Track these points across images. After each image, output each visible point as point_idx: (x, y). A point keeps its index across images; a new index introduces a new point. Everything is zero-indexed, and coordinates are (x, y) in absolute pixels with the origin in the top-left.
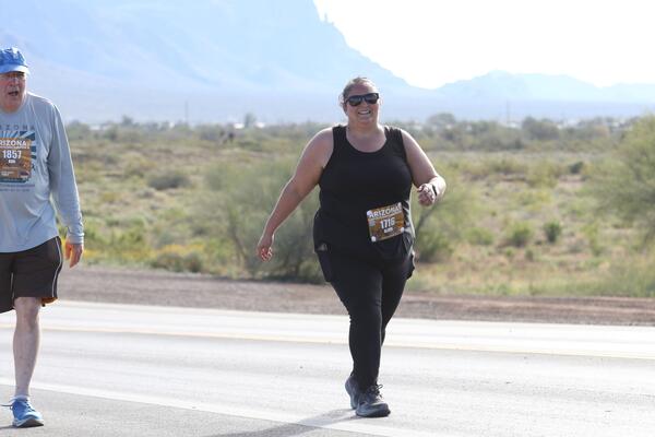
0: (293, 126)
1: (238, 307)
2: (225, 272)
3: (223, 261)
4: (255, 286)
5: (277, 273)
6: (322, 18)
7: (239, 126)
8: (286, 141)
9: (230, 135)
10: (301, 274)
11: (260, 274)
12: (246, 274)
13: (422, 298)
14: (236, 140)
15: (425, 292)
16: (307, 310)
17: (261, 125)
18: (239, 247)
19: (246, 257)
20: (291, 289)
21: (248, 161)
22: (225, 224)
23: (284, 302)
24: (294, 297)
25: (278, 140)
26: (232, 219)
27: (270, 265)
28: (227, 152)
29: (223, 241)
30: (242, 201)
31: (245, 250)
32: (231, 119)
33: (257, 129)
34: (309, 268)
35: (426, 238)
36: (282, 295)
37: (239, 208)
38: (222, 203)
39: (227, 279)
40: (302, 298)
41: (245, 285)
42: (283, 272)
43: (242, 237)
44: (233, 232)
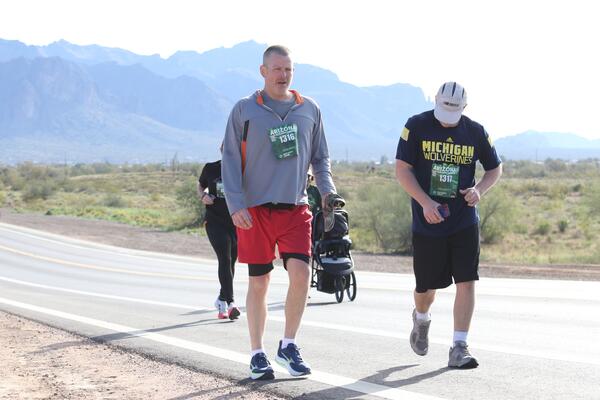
1: (377, 270)
2: (369, 249)
3: (368, 243)
4: (386, 258)
5: (400, 250)
6: (427, 99)
7: (378, 163)
9: (372, 168)
11: (389, 251)
12: (382, 251)
14: (376, 172)
17: (390, 163)
18: (377, 234)
19: (381, 241)
21: (382, 184)
22: (369, 221)
23: (403, 267)
26: (374, 218)
27: (396, 246)
28: (371, 178)
29: (368, 231)
30: (378, 207)
32: (373, 159)
33: (389, 165)
35: (488, 229)
36: (402, 263)
37: (377, 211)
38: (367, 208)
39: (371, 254)
41: (380, 257)
42: (403, 250)
43: (379, 229)
44: (373, 226)
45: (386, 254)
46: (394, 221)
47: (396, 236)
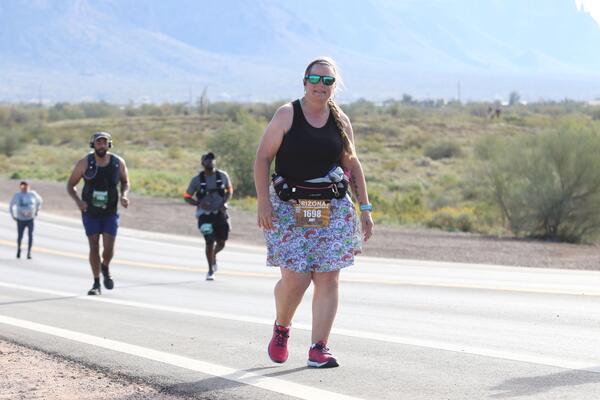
0: (553, 103)
1: (503, 263)
2: (492, 232)
3: (490, 222)
4: (518, 244)
5: (537, 233)
6: (579, 9)
7: (505, 103)
8: (548, 116)
9: (496, 111)
10: (559, 233)
11: (522, 233)
12: (510, 234)
14: (502, 116)
16: (563, 266)
17: (524, 103)
18: (504, 209)
19: (510, 219)
20: (550, 247)
21: (512, 135)
22: (492, 190)
23: (543, 258)
24: (552, 253)
25: (540, 116)
26: (499, 185)
27: (533, 226)
28: (495, 126)
29: (491, 204)
30: (507, 169)
31: (509, 212)
32: (497, 97)
33: (521, 106)
34: (566, 228)
36: (541, 252)
37: (505, 175)
38: (489, 170)
39: (494, 238)
40: (560, 255)
41: (509, 243)
42: (542, 232)
43: (507, 202)
44: (499, 197)
45: (516, 239)
46: (530, 190)
47: (532, 212)
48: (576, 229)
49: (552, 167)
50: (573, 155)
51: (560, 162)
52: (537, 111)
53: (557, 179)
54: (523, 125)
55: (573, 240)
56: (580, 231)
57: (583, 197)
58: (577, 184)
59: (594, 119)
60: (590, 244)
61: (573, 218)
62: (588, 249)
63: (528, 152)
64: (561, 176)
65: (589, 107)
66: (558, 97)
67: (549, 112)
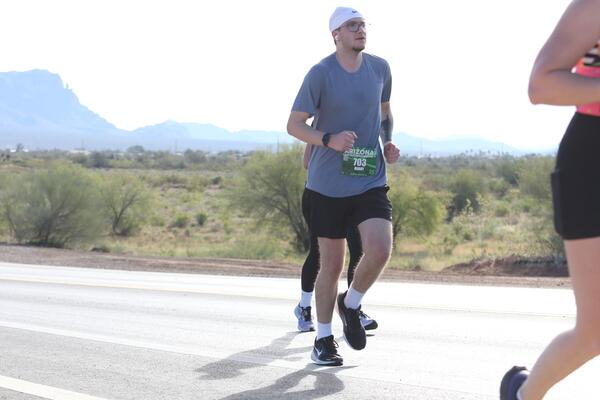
0: (46, 152)
1: (10, 261)
2: (3, 240)
3: (2, 233)
4: (21, 248)
5: (34, 241)
6: (65, 87)
7: (13, 151)
8: (42, 160)
9: (7, 156)
10: (49, 241)
11: (24, 241)
12: (16, 241)
13: (123, 258)
14: (11, 159)
15: (124, 254)
16: (52, 263)
17: (26, 151)
18: (11, 224)
19: (15, 231)
20: (43, 250)
21: (18, 172)
22: (3, 210)
23: (38, 258)
24: (44, 255)
25: (37, 160)
26: (8, 207)
27: (31, 236)
28: (6, 166)
29: (2, 220)
30: (13, 197)
32: (8, 147)
33: (25, 153)
34: (53, 238)
35: (125, 221)
36: (37, 254)
37: (12, 200)
39: (5, 244)
40: (49, 256)
41: (14, 247)
42: (38, 240)
43: (13, 219)
44: (8, 215)
45: (20, 245)
46: (29, 211)
47: (31, 226)
48: (61, 238)
49: (45, 196)
50: (59, 187)
51: (50, 192)
52: (35, 157)
53: (48, 204)
54: (25, 166)
55: (59, 246)
56: (63, 240)
57: (66, 216)
58: (62, 207)
59: (74, 162)
60: (70, 249)
61: (59, 231)
62: (68, 252)
63: (29, 185)
64: (51, 201)
65: (71, 155)
66: (50, 147)
67: (44, 158)
